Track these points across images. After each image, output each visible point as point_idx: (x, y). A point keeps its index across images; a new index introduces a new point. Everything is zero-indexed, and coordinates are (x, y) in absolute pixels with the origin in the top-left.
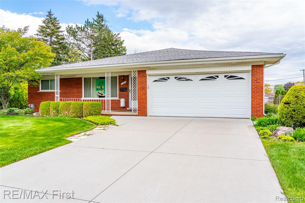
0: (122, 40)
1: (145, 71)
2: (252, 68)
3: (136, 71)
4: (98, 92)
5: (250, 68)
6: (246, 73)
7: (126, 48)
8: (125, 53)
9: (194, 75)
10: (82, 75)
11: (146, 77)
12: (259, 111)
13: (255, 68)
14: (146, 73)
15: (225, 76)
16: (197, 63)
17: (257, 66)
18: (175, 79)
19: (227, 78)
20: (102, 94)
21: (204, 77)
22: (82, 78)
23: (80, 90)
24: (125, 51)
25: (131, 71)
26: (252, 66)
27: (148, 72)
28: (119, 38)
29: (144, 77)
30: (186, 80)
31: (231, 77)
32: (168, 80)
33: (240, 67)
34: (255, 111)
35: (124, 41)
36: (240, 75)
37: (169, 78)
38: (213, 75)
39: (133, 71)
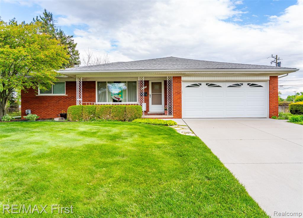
0: (75, 43)
1: (180, 77)
2: (270, 78)
3: (171, 77)
4: (115, 97)
5: (268, 78)
6: (264, 82)
7: (79, 52)
8: (78, 57)
9: (223, 83)
10: (96, 79)
11: (181, 82)
12: (275, 112)
13: (272, 78)
14: (181, 79)
15: (248, 84)
16: (228, 72)
17: (273, 77)
18: (206, 85)
19: (249, 86)
20: (119, 99)
21: (231, 84)
22: (95, 81)
23: (93, 94)
24: (78, 55)
25: (167, 77)
26: (270, 77)
27: (183, 79)
28: (72, 41)
29: (179, 82)
30: (216, 86)
31: (253, 85)
32: (199, 86)
33: (261, 77)
34: (273, 112)
35: (77, 44)
36: (259, 84)
37: (201, 84)
38: (239, 83)
39: (169, 77)
